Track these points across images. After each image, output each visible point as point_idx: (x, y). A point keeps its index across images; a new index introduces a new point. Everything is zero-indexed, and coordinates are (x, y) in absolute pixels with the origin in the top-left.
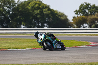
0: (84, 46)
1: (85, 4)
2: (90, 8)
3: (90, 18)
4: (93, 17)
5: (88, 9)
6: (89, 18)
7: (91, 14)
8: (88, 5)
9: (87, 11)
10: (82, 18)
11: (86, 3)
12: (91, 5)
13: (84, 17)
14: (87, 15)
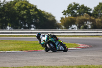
0: (73, 48)
1: (73, 5)
2: (79, 8)
3: (79, 19)
4: (82, 17)
5: (76, 9)
6: (77, 19)
7: (80, 15)
8: (77, 5)
9: (76, 12)
10: (71, 19)
11: (74, 3)
12: (80, 5)
13: (72, 17)
14: (75, 16)
